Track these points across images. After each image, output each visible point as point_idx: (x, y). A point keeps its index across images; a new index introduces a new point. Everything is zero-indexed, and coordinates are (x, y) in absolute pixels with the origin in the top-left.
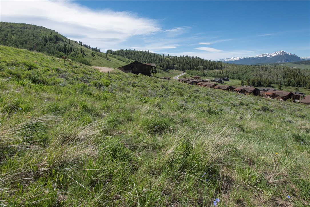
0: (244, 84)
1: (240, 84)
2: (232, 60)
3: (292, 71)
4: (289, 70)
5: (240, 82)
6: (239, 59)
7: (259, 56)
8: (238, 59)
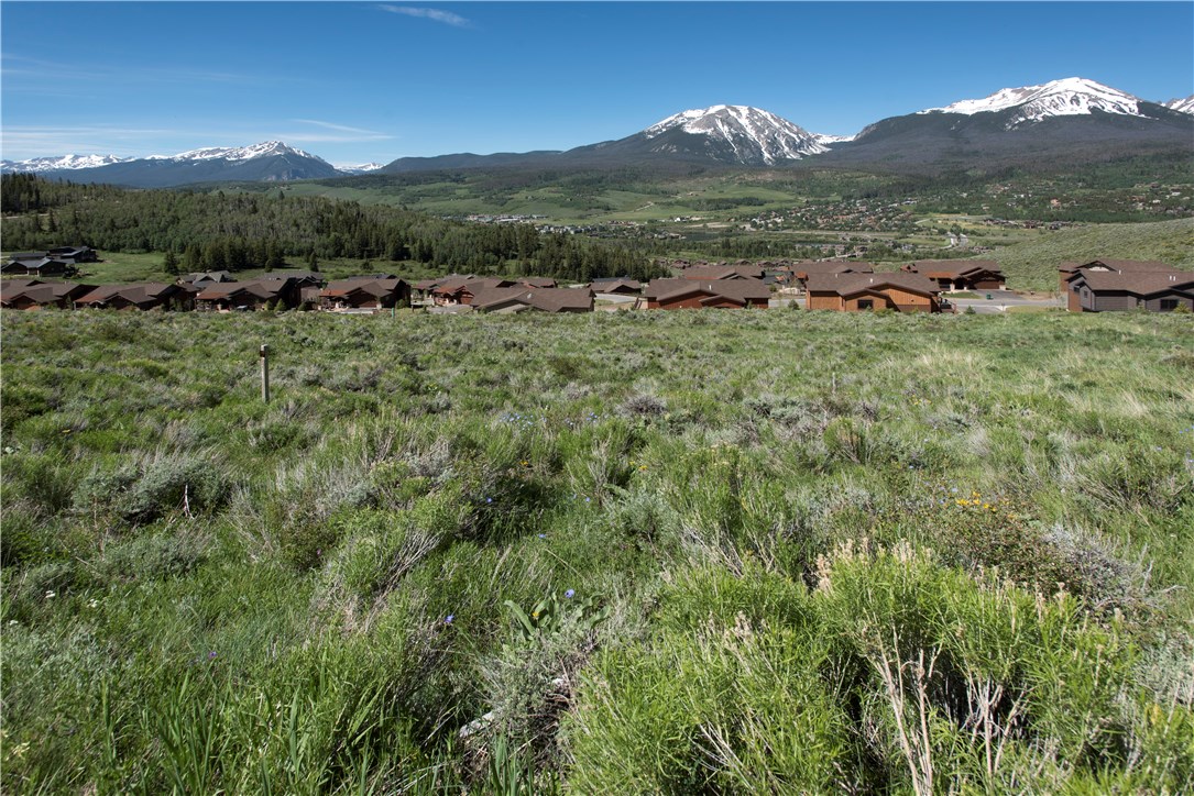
0: (179, 267)
1: (159, 270)
2: (67, 167)
3: (341, 212)
4: (328, 208)
5: (158, 259)
6: (101, 164)
7: (194, 156)
8: (97, 161)
